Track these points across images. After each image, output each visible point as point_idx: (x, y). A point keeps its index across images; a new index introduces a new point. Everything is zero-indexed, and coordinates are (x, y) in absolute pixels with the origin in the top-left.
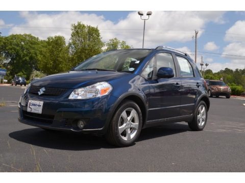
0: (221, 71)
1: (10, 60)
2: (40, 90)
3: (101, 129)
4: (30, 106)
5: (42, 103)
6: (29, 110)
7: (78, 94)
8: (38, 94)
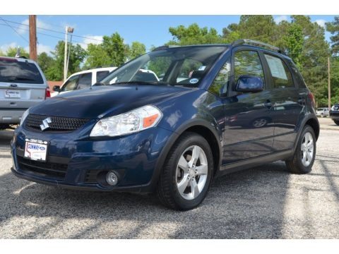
2: (44, 121)
3: (148, 184)
7: (105, 128)
8: (40, 128)
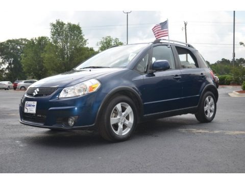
0: (218, 62)
1: (7, 65)
4: (27, 107)
5: (35, 103)
6: (26, 111)
